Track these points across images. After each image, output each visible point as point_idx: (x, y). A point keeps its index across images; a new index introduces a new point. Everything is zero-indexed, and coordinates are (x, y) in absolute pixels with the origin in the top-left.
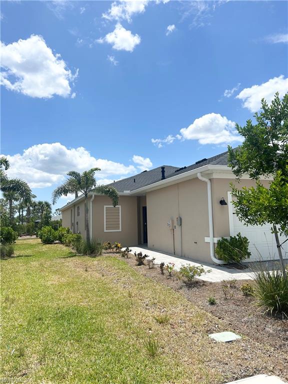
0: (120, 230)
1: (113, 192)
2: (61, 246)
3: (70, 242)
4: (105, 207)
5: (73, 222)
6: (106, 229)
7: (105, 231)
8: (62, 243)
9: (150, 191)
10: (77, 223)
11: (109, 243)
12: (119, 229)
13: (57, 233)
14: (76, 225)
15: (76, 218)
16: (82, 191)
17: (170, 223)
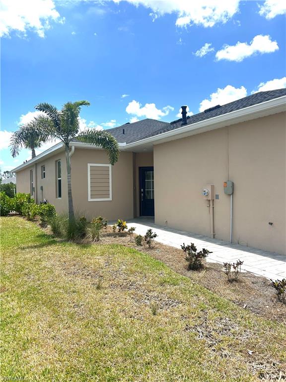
0: (110, 199)
1: (111, 142)
2: (20, 219)
3: (35, 214)
4: (89, 165)
5: (34, 186)
6: (91, 198)
7: (90, 200)
8: (21, 214)
9: (158, 143)
10: (42, 188)
11: (101, 219)
12: (109, 197)
13: (13, 201)
14: (39, 191)
15: (38, 180)
16: (61, 138)
17: (208, 189)
